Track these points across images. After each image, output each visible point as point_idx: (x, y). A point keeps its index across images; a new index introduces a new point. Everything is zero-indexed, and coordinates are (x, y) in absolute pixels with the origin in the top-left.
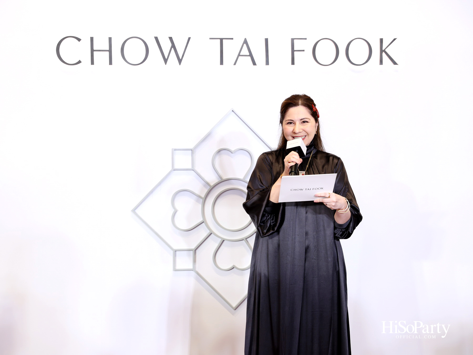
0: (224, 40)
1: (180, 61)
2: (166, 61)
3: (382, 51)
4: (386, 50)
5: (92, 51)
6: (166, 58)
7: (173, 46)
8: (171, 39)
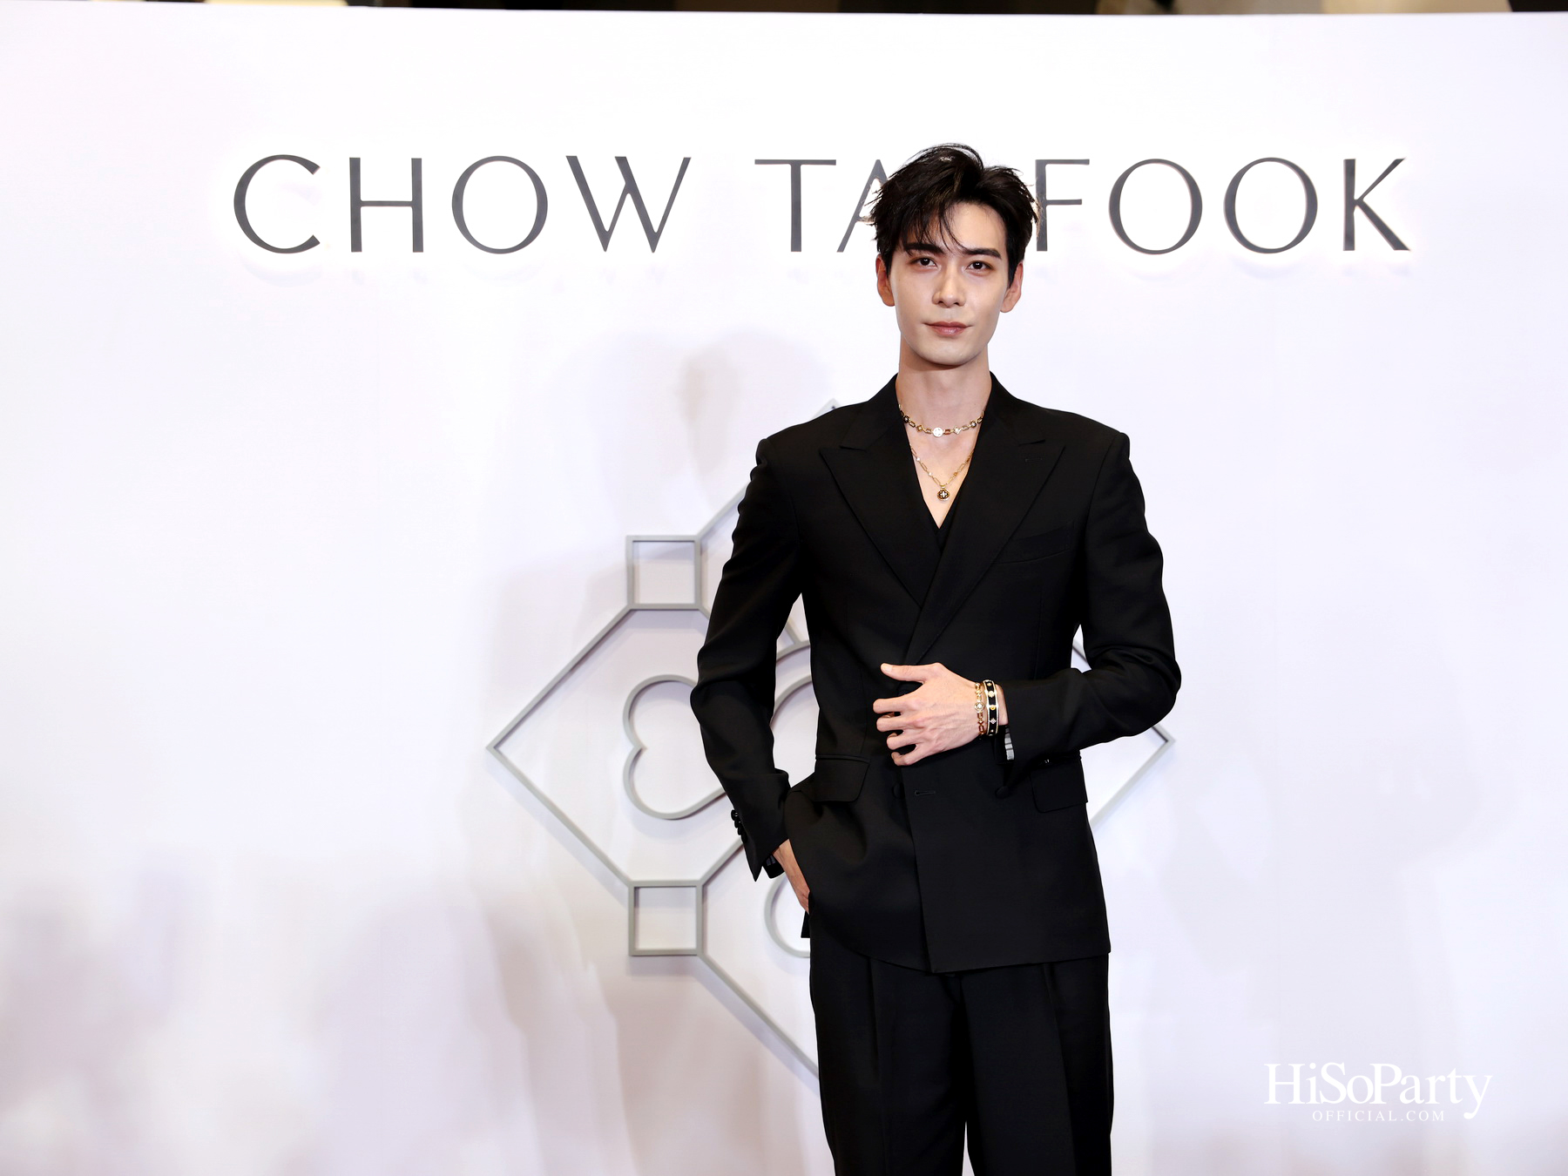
0: (803, 168)
1: (653, 238)
2: (605, 237)
3: (1352, 203)
4: (1366, 200)
5: (357, 204)
6: (607, 228)
7: (631, 188)
8: (622, 162)
